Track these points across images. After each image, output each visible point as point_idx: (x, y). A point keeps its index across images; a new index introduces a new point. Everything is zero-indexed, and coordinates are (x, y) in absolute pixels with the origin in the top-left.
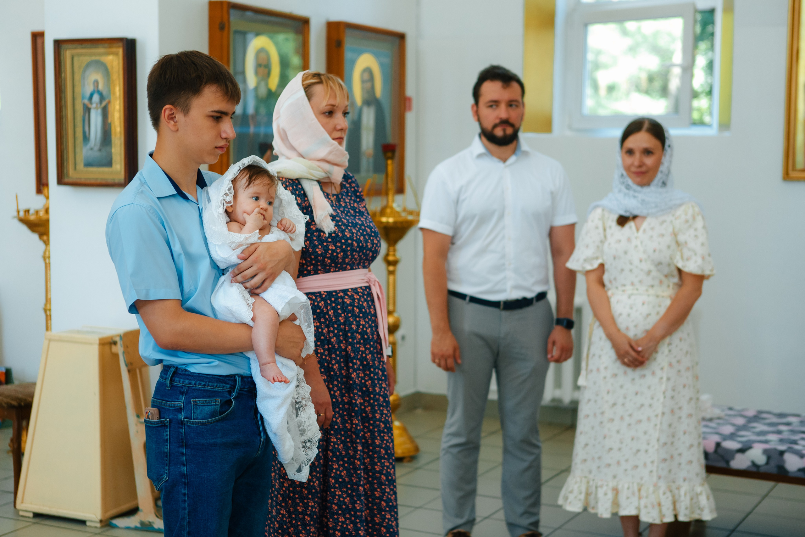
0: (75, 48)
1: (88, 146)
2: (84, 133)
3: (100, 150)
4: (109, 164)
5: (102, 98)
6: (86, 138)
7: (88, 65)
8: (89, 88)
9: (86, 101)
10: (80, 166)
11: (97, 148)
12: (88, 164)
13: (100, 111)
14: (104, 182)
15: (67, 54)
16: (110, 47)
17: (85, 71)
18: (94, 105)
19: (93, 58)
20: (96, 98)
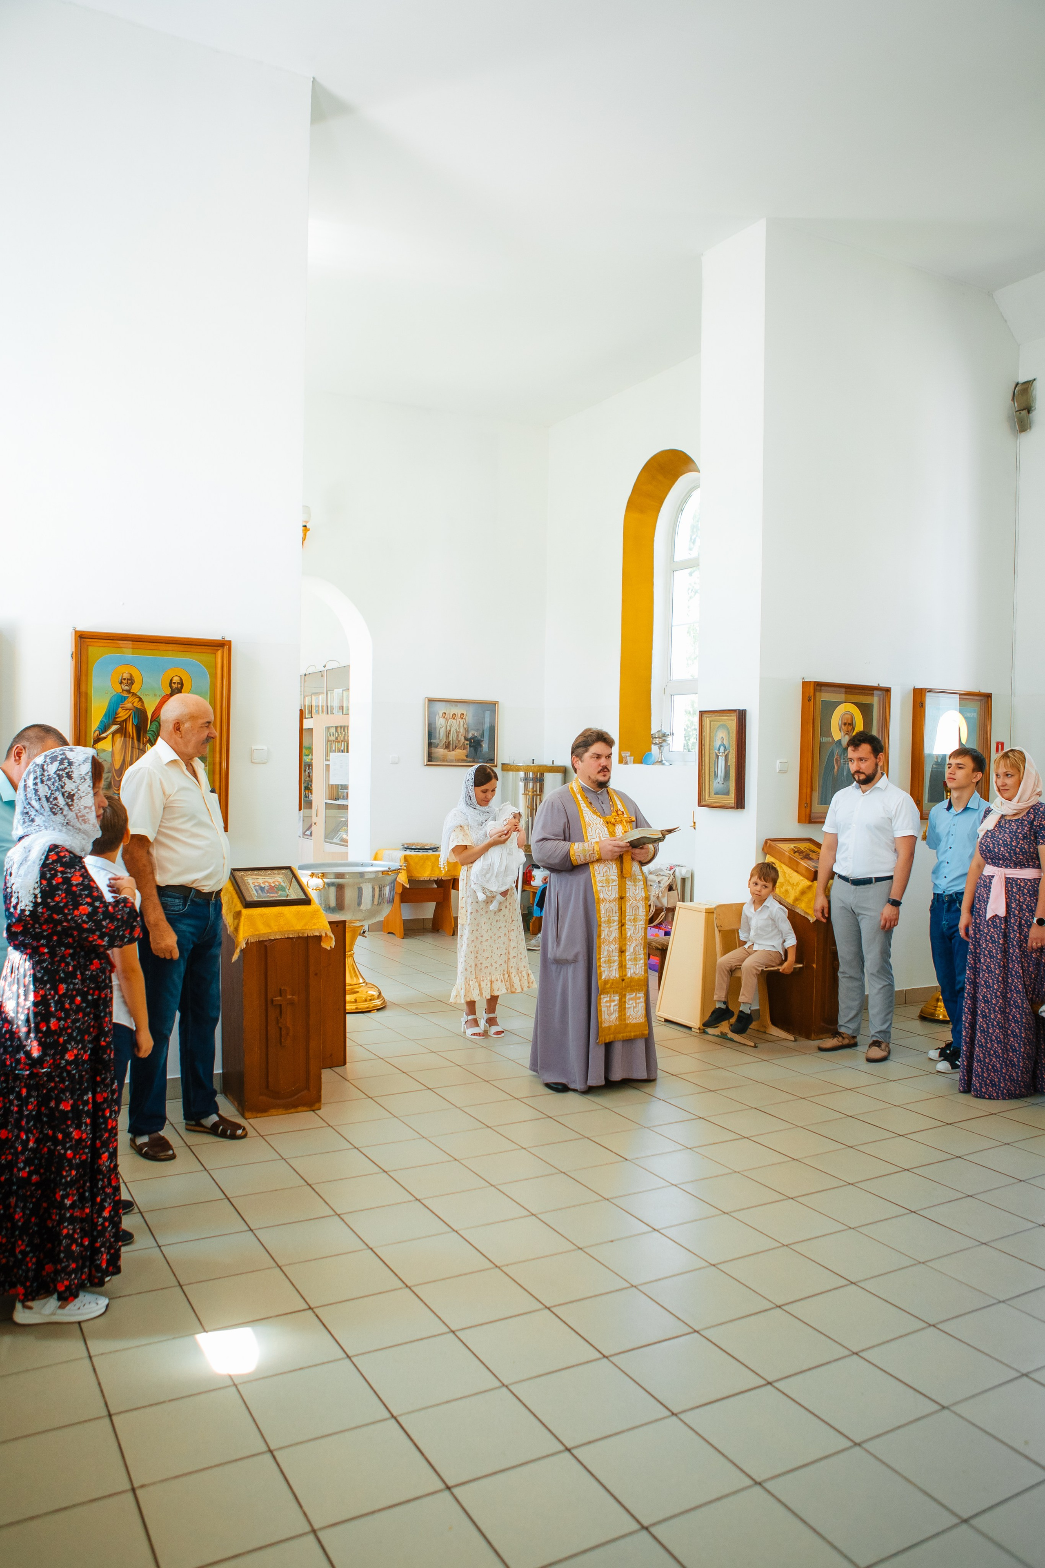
0: (711, 717)
1: (717, 781)
2: (715, 771)
3: (723, 784)
4: (728, 793)
5: (725, 749)
6: (716, 776)
7: (718, 727)
8: (718, 743)
9: (717, 751)
10: (712, 794)
11: (721, 782)
12: (716, 793)
13: (724, 757)
14: (723, 805)
15: (707, 721)
16: (730, 716)
17: (716, 731)
18: (721, 754)
19: (722, 723)
20: (722, 749)
